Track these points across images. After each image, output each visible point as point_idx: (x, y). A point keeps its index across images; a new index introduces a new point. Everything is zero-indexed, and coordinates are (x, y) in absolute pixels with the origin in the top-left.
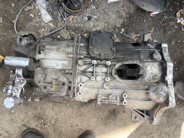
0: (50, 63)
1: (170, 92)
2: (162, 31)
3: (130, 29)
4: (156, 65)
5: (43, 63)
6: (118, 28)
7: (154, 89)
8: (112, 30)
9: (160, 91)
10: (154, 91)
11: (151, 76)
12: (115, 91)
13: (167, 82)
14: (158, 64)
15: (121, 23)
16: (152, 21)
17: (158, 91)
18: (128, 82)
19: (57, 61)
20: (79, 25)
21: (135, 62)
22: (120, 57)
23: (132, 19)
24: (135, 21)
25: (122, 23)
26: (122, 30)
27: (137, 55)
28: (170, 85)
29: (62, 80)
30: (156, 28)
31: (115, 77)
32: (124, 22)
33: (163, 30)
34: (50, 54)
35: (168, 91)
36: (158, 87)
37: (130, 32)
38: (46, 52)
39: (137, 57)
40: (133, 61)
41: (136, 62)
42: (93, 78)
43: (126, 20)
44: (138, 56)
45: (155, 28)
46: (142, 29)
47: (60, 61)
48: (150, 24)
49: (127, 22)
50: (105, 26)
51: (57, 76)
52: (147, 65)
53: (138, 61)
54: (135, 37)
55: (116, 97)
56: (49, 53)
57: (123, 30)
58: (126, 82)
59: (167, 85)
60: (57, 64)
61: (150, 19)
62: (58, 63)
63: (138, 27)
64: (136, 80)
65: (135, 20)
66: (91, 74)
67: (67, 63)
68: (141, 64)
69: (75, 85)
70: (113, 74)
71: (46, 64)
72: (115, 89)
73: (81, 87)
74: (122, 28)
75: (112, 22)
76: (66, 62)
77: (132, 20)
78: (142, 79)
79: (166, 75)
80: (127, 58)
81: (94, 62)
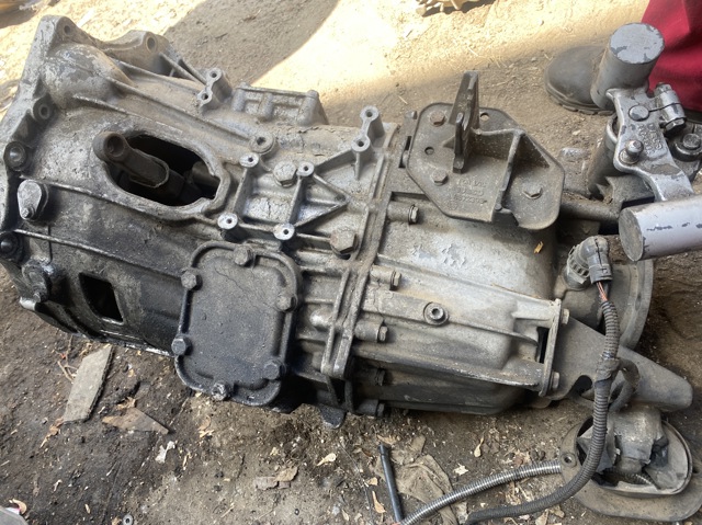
0: (490, 267)
1: (41, 58)
2: (18, 428)
3: (133, 454)
4: (49, 168)
5: (523, 274)
6: (178, 471)
7: (90, 79)
8: (206, 464)
9: (72, 66)
10: (91, 73)
11: (82, 131)
12: (238, 127)
13: (36, 93)
14: (41, 168)
15: (158, 493)
16: (30, 478)
17: (78, 67)
18: (176, 133)
19: (454, 271)
20: (347, 517)
21: (119, 196)
22: (176, 249)
23: (106, 503)
24: (95, 489)
25: (154, 489)
26: (164, 457)
27: (107, 226)
28: (31, 79)
29: (432, 166)
30: (31, 444)
31: (220, 167)
32: (143, 493)
33: (10, 431)
34: (486, 306)
35: (45, 61)
36: (72, 79)
37: (135, 444)
38: (500, 316)
39: (107, 219)
40: (127, 201)
41: (115, 195)
42: (306, 169)
43: (133, 501)
44: (101, 222)
45: (37, 442)
46: (86, 446)
47: (439, 267)
48: (47, 464)
49: (129, 493)
50: (231, 492)
51: (455, 187)
52: (81, 170)
53: (105, 196)
54: (126, 418)
55: (243, 110)
56: (489, 311)
57: (161, 457)
58: (183, 136)
59: (40, 84)
60: (455, 256)
61: (36, 490)
62: (451, 261)
63: (97, 459)
64: (141, 128)
65: (96, 495)
66: (317, 197)
67: (406, 255)
68: (100, 180)
69: (387, 155)
70: (228, 181)
71: (508, 266)
72: (239, 132)
73: (360, 137)
74: (163, 468)
75: (194, 504)
76: (414, 258)
77: (105, 499)
78: (117, 125)
79: (28, 117)
80: (151, 232)
81: (286, 232)
